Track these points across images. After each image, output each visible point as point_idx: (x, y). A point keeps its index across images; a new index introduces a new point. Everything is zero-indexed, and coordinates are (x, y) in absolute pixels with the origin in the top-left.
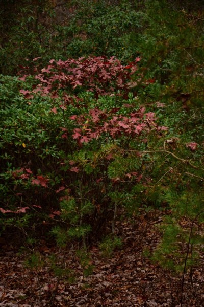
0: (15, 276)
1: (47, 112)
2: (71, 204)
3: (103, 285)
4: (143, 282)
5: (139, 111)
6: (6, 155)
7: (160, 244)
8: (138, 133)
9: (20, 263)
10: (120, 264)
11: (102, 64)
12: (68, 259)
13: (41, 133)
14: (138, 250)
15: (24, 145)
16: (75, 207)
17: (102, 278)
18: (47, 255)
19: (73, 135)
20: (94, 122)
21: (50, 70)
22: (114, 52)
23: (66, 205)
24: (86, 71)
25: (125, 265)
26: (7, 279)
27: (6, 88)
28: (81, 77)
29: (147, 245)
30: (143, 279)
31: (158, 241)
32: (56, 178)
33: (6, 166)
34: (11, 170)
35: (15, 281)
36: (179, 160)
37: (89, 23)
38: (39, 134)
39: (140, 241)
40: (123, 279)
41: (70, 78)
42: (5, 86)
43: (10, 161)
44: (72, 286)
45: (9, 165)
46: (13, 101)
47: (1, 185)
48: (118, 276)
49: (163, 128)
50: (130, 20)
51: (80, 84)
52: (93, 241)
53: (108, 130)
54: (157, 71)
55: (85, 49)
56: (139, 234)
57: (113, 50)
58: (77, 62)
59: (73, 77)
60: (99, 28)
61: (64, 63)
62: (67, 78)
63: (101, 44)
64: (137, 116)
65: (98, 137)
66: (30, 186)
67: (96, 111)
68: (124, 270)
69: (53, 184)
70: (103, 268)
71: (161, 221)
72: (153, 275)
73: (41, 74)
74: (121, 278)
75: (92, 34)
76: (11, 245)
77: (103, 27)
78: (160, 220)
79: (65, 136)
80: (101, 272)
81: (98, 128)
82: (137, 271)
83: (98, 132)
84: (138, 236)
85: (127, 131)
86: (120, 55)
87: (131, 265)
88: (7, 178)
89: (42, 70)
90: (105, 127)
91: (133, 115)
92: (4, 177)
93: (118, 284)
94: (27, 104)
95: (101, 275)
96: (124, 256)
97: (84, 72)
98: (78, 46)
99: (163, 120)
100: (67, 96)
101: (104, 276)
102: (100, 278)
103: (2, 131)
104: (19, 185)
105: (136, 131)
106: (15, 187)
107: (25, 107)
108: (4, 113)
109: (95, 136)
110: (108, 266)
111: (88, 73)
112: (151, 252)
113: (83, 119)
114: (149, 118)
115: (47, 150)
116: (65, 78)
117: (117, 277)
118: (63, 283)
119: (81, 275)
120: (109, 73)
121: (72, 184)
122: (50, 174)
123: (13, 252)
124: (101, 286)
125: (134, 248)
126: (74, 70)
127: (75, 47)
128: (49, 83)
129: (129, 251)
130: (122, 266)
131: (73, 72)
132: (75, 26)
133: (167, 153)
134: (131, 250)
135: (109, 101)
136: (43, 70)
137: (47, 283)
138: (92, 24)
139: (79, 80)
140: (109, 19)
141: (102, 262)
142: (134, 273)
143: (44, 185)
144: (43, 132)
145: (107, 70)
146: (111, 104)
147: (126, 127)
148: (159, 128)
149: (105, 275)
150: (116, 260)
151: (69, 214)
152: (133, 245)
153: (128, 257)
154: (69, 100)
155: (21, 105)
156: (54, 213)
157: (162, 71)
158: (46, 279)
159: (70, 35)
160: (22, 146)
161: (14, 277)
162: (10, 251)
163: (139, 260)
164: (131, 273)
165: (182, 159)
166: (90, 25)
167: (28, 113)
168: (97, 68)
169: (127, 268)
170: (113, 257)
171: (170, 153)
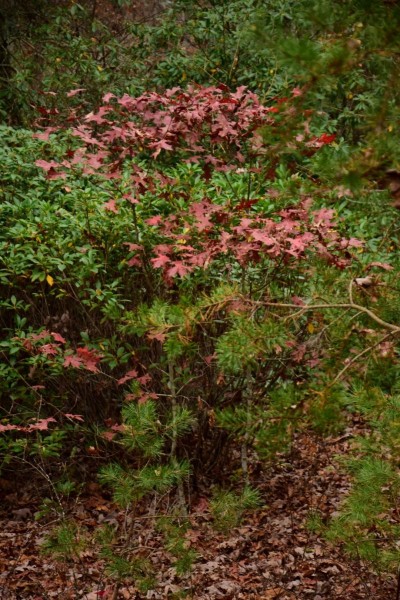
0: (29, 568)
1: (101, 208)
2: (147, 414)
3: (220, 589)
4: (309, 581)
5: (300, 206)
6: (14, 299)
7: (346, 492)
8: (296, 255)
9: (42, 536)
10: (260, 538)
11: (217, 103)
12: (147, 527)
13: (87, 254)
14: (298, 505)
15: (50, 280)
16: (155, 421)
17: (218, 571)
18: (101, 517)
19: (153, 260)
20: (200, 230)
21: (103, 117)
22: (253, 78)
23: (134, 416)
24: (183, 119)
25: (270, 541)
26: (11, 573)
27: (18, 157)
28: (172, 132)
29: (319, 494)
30: (309, 576)
31: (343, 483)
32: (120, 351)
33: (14, 325)
34: (23, 334)
35: (27, 578)
36: (385, 327)
37: (201, 18)
38: (80, 257)
39: (306, 483)
40: (264, 575)
41: (148, 134)
42: (18, 151)
43: (22, 313)
44: (152, 592)
45: (21, 321)
46: (32, 183)
47: (3, 366)
48: (253, 566)
49: (353, 242)
50: (288, 11)
51: (169, 148)
52: (203, 483)
53: (230, 250)
54: (344, 119)
55: (193, 73)
56: (303, 467)
57: (251, 75)
58: (164, 100)
59: (154, 131)
60: (222, 28)
61: (134, 102)
62: (139, 133)
63: (225, 62)
64: (294, 217)
65: (207, 263)
66: (65, 368)
67: (205, 207)
68: (266, 552)
69: (112, 365)
70: (222, 549)
71: (351, 437)
72: (332, 565)
73: (84, 126)
74: (261, 571)
75: (207, 41)
76: (26, 494)
77: (229, 27)
78: (347, 435)
79: (135, 261)
80: (217, 558)
81: (207, 244)
82: (296, 555)
83: (208, 253)
84: (301, 471)
85: (271, 251)
86: (264, 85)
87: (282, 540)
88: (14, 351)
89: (88, 116)
90: (223, 243)
91: (285, 214)
92: (8, 349)
93: (253, 586)
94: (63, 191)
95: (215, 564)
96: (268, 518)
97: (177, 120)
98: (177, 68)
99: (353, 224)
100: (140, 174)
101: (222, 567)
102: (215, 572)
103: (5, 250)
104: (39, 366)
105: (291, 252)
106: (32, 370)
107: (58, 195)
108: (11, 211)
109: (201, 261)
110: (232, 542)
111: (187, 124)
112: (327, 511)
113: (175, 225)
114: (320, 221)
115: (98, 291)
116: (136, 135)
117: (251, 569)
118: (132, 584)
119: (173, 565)
120: (234, 123)
121: (154, 365)
122: (107, 342)
123: (27, 510)
124: (216, 590)
125: (290, 499)
126: (157, 116)
127: (171, 70)
128: (101, 145)
129: (281, 506)
130: (263, 545)
131: (155, 122)
132: (171, 25)
133: (358, 310)
134: (285, 506)
135: (235, 184)
136: (90, 116)
137: (97, 582)
138: (208, 21)
139: (167, 138)
140: (243, 10)
141: (220, 534)
142: (290, 561)
143: (91, 367)
144: (90, 253)
145: (231, 115)
146: (240, 190)
147: (268, 241)
148: (344, 242)
149: (224, 565)
150: (251, 530)
151: (140, 436)
152: (290, 493)
153: (277, 522)
154: (144, 183)
155: (49, 192)
156: (114, 428)
157: (353, 118)
158: (95, 574)
159: (162, 43)
160: (45, 281)
161: (26, 569)
162: (21, 507)
163: (300, 530)
164: (283, 560)
165: (392, 326)
166: (204, 23)
167: (61, 209)
168: (208, 111)
169: (275, 549)
170: (246, 523)
171: (364, 309)
